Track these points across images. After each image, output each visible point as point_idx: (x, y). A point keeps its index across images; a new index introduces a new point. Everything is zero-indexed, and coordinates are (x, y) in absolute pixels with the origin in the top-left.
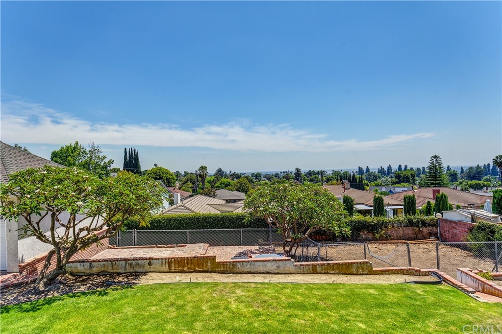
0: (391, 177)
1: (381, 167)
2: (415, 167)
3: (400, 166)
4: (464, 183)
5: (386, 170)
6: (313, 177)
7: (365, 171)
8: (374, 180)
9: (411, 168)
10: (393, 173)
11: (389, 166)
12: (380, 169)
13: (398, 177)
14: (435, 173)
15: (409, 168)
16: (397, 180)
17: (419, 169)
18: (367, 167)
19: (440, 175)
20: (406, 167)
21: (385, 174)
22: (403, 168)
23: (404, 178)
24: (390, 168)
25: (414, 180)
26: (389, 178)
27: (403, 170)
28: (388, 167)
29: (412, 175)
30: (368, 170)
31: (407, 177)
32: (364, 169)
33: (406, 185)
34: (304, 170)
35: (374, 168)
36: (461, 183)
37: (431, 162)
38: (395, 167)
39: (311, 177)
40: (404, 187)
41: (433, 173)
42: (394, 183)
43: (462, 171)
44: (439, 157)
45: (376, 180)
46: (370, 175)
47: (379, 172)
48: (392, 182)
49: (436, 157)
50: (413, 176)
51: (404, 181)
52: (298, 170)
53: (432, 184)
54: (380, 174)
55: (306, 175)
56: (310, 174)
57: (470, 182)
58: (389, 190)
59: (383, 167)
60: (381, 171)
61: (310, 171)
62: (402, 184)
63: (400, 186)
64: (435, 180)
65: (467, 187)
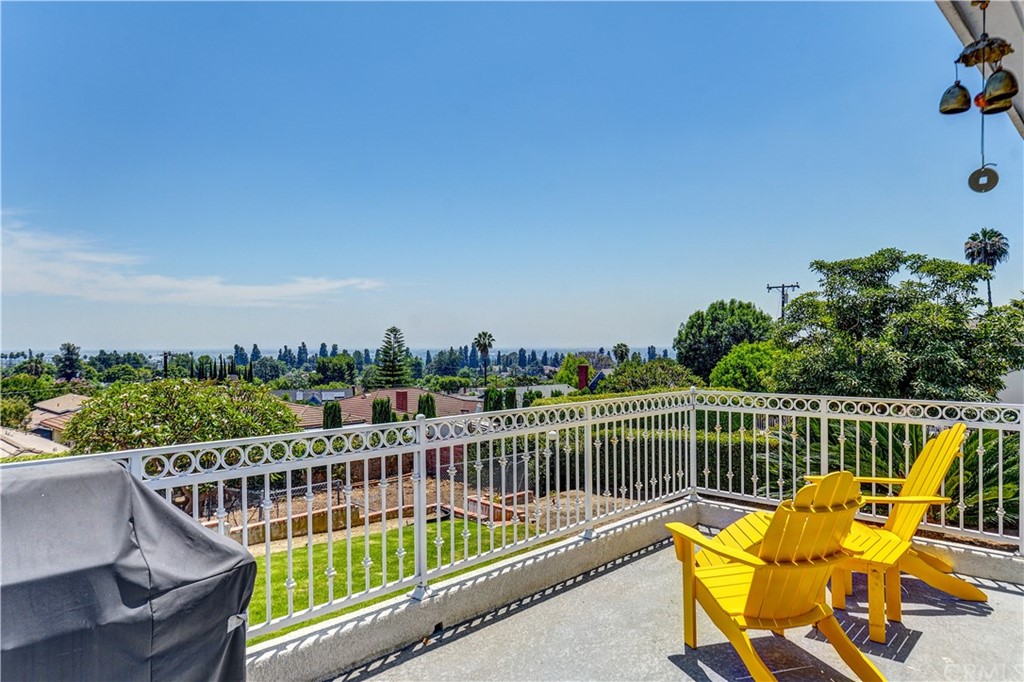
0: (307, 369)
1: (286, 347)
2: (351, 349)
3: (323, 346)
4: (433, 381)
5: (296, 354)
6: (115, 369)
7: (249, 356)
8: (272, 376)
9: (345, 351)
10: (310, 361)
11: (301, 345)
12: (283, 351)
13: (322, 369)
14: (392, 362)
15: (340, 351)
16: (321, 376)
17: (357, 353)
18: (255, 346)
19: (400, 366)
20: (335, 347)
21: (292, 363)
22: (329, 349)
23: (335, 370)
24: (303, 350)
25: (352, 376)
26: (302, 371)
27: (329, 354)
28: (300, 348)
29: (348, 365)
30: (256, 352)
31: (339, 369)
32: (248, 351)
33: (338, 385)
34: (88, 350)
35: (270, 349)
36: (428, 381)
37: (386, 339)
38: (313, 349)
39: (111, 370)
40: (335, 389)
41: (390, 361)
42: (314, 382)
43: (429, 360)
44: (399, 331)
45: (278, 376)
46: (263, 364)
47: (280, 357)
48: (310, 381)
49: (394, 330)
50: (350, 367)
51: (333, 379)
52: (70, 350)
53: (388, 382)
54: (283, 362)
55: (92, 364)
56: (104, 360)
57: (441, 380)
58: (310, 397)
59: (288, 348)
60: (285, 355)
61: (102, 352)
62: (331, 383)
63: (328, 387)
64: (393, 376)
65: (438, 387)
